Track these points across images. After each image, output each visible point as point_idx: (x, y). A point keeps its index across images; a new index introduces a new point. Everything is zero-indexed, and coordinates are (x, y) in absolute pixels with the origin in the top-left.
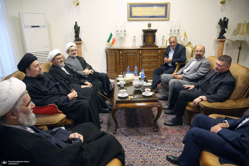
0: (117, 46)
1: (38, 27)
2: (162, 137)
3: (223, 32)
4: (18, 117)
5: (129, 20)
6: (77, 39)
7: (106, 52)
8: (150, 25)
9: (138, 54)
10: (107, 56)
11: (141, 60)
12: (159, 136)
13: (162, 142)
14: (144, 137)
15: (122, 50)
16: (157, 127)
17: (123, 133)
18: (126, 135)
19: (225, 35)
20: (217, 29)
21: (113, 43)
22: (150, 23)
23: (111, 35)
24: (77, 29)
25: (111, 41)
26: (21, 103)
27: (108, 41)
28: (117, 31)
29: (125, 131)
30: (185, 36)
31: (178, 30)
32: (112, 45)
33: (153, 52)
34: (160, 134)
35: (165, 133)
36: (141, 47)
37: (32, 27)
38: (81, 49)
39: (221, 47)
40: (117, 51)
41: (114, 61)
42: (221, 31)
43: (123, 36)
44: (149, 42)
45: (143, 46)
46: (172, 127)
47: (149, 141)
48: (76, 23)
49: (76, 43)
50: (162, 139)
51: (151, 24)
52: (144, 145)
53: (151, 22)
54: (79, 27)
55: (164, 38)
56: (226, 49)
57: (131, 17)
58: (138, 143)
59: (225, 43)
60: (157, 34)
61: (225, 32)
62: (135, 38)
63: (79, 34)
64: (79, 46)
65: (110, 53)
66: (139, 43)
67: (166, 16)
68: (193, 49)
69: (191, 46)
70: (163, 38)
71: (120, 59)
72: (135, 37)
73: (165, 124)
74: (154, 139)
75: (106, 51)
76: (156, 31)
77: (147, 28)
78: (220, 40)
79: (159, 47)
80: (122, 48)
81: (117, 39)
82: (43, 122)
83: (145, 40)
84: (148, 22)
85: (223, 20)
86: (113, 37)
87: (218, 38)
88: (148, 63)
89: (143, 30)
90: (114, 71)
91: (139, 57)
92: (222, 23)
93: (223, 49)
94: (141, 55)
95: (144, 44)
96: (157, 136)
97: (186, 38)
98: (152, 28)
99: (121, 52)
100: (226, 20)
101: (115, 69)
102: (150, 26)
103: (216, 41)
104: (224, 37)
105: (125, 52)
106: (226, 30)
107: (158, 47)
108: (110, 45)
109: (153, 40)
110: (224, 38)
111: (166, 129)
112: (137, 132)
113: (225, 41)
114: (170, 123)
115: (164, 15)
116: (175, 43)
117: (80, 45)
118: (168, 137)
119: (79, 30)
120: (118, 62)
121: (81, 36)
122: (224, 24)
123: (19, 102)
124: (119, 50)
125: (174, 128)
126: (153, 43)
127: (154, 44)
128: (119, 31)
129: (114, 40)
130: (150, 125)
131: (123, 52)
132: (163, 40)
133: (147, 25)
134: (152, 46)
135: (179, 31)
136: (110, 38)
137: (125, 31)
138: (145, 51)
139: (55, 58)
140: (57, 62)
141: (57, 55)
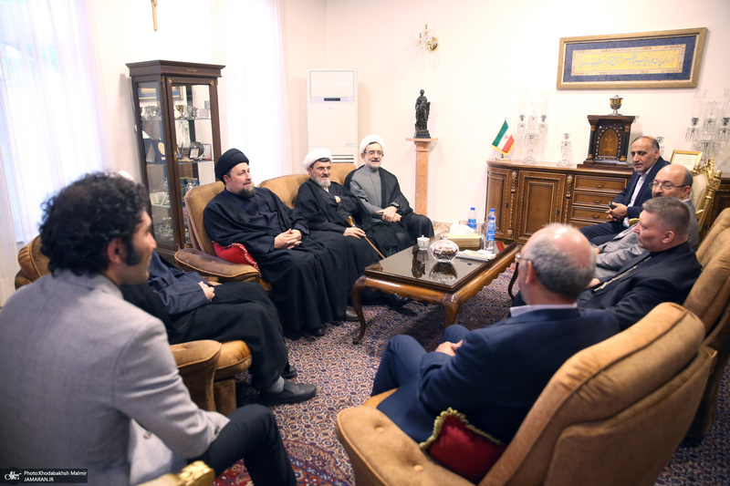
0: (517, 157)
1: (338, 100)
5: (560, 88)
6: (421, 130)
8: (616, 104)
9: (562, 186)
11: (570, 204)
15: (518, 169)
21: (506, 149)
22: (620, 96)
23: (505, 127)
24: (422, 109)
25: (503, 142)
27: (496, 143)
28: (522, 118)
32: (504, 153)
33: (609, 184)
36: (579, 166)
37: (326, 99)
38: (427, 158)
40: (507, 172)
43: (536, 131)
45: (586, 164)
48: (422, 93)
49: (416, 143)
51: (620, 99)
53: (621, 94)
57: (569, 78)
60: (634, 128)
62: (568, 140)
63: (426, 120)
64: (422, 149)
65: (494, 174)
66: (577, 154)
67: (685, 74)
71: (511, 192)
72: (567, 137)
76: (630, 120)
77: (606, 111)
81: (518, 138)
84: (613, 94)
86: (508, 133)
88: (590, 213)
89: (590, 116)
91: (565, 193)
94: (569, 187)
95: (590, 156)
98: (624, 111)
99: (514, 173)
101: (498, 219)
102: (618, 107)
108: (498, 154)
109: (621, 149)
115: (680, 71)
116: (646, 155)
117: (425, 147)
120: (506, 200)
126: (620, 157)
127: (623, 159)
128: (526, 119)
129: (511, 141)
131: (522, 176)
133: (609, 102)
136: (500, 136)
137: (544, 118)
138: (583, 179)
139: (314, 165)
140: (316, 173)
141: (320, 160)
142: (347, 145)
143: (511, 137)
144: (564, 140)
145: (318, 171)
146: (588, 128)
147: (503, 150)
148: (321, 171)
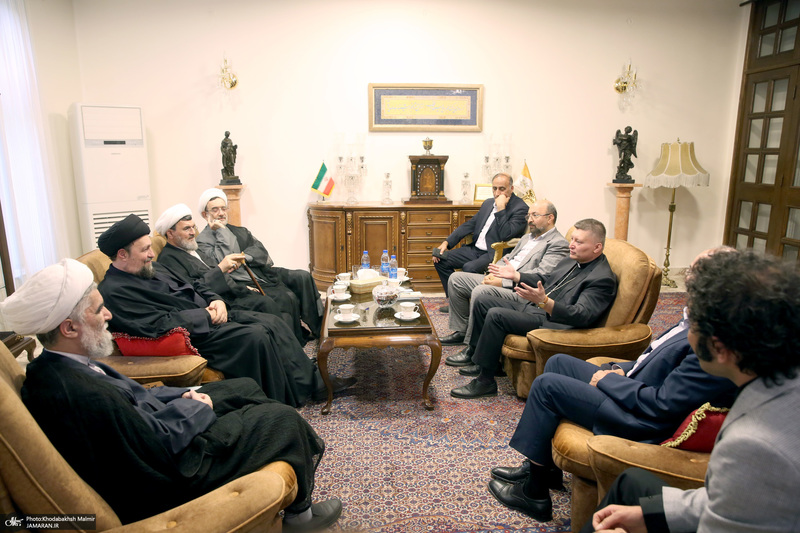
0: (338, 199)
1: (123, 143)
2: (442, 420)
3: (625, 165)
4: (80, 333)
5: (372, 130)
6: (229, 177)
7: (310, 216)
8: (428, 145)
9: (396, 222)
10: (311, 225)
11: (406, 239)
12: (435, 419)
13: (442, 429)
14: (398, 421)
15: (351, 210)
16: (433, 400)
17: (345, 413)
18: (353, 417)
19: (631, 172)
20: (611, 156)
21: (327, 192)
22: (431, 139)
23: (323, 170)
24: (229, 153)
25: (323, 185)
26: (86, 305)
27: (315, 186)
28: (341, 159)
29: (351, 408)
30: (525, 175)
31: (507, 158)
32: (325, 196)
33: (437, 217)
34: (440, 416)
35: (452, 413)
36: (406, 203)
37: (106, 143)
38: (238, 206)
39: (624, 205)
40: (339, 214)
41: (330, 240)
42: (622, 162)
43: (355, 172)
44: (427, 189)
45: (411, 201)
46: (470, 401)
47: (410, 428)
48: (227, 135)
49: (225, 190)
50: (443, 425)
51: (432, 141)
52: (396, 437)
53: (431, 136)
54: (236, 146)
55: (468, 179)
56: (640, 211)
57: (379, 121)
58: (382, 433)
59: (635, 193)
60: (447, 167)
61: (631, 165)
62: (389, 179)
63: (233, 165)
64: (233, 197)
65: (319, 218)
66: (399, 193)
67: (473, 121)
70: (464, 179)
71: (346, 234)
72: (388, 176)
73: (454, 394)
74: (421, 424)
75: (308, 212)
76: (444, 159)
77: (421, 152)
78: (618, 185)
79: (455, 204)
80: (352, 204)
81: (338, 180)
83: (415, 186)
84: (425, 136)
85: (623, 132)
86: (327, 175)
87: (614, 181)
88: (424, 246)
89: (410, 157)
90: (330, 269)
91: (400, 229)
92: (622, 140)
93: (628, 209)
94: (403, 223)
95: (414, 193)
96: (429, 418)
97: (528, 180)
98: (436, 152)
99: (349, 215)
100: (631, 134)
101: (332, 263)
102: (430, 147)
103: (611, 189)
104: (630, 178)
105: (361, 215)
106: (632, 158)
107: (451, 202)
108: (319, 196)
109: (438, 185)
110: (630, 180)
111: (454, 404)
112: (382, 411)
113: (632, 188)
114: (467, 392)
115: (469, 118)
116: (505, 190)
117: (237, 195)
118: (456, 421)
119: (235, 153)
120: (341, 242)
121: (239, 170)
122: (627, 143)
123: (81, 303)
124: (345, 210)
125: (475, 403)
126: (438, 192)
127: (441, 194)
128: (345, 160)
129: (331, 184)
130: (415, 397)
131: (356, 217)
132: (465, 184)
133: (422, 144)
134: (434, 200)
136: (319, 178)
137: (362, 158)
138: (414, 215)
139: (177, 226)
140: (181, 235)
141: (184, 219)
142: (139, 198)
143: (331, 180)
144: (385, 179)
145: (184, 232)
146: (408, 165)
147: (324, 193)
148: (187, 232)
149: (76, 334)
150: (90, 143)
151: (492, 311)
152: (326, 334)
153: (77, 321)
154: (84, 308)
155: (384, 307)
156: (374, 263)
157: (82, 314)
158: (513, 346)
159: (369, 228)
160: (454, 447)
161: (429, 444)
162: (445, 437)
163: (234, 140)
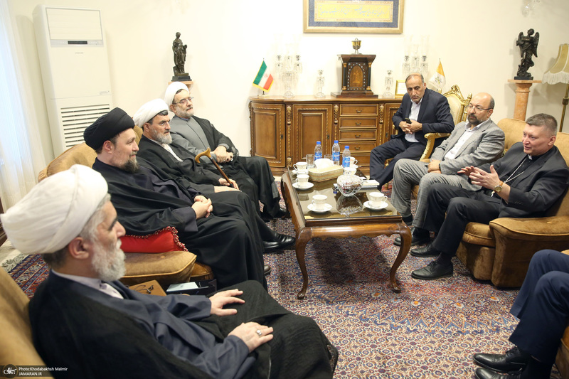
0: (276, 93)
1: (85, 43)
2: (412, 303)
3: (526, 64)
4: (91, 253)
5: (306, 32)
6: (180, 73)
7: (251, 109)
8: (357, 45)
9: (330, 114)
10: (253, 116)
11: (338, 129)
12: (406, 302)
13: (415, 313)
14: (371, 306)
15: (291, 103)
16: (399, 284)
17: (319, 297)
18: (328, 302)
19: (531, 70)
20: (512, 56)
21: (267, 87)
22: (359, 39)
23: (264, 67)
24: (180, 52)
25: (264, 81)
26: (98, 221)
27: (257, 82)
28: (279, 57)
29: (324, 292)
30: (439, 72)
31: (424, 58)
32: (265, 90)
33: (366, 109)
34: (407, 298)
35: (418, 295)
36: (338, 96)
37: (70, 43)
39: (523, 99)
40: (280, 107)
41: (271, 130)
42: (524, 61)
43: (291, 70)
44: (356, 84)
45: (342, 95)
46: (431, 282)
47: (385, 313)
48: (178, 35)
50: (414, 309)
51: (360, 41)
52: (375, 322)
53: (360, 37)
54: (186, 46)
55: (391, 76)
56: (534, 103)
57: (313, 25)
58: (361, 317)
59: (532, 88)
60: (374, 66)
61: (532, 64)
62: (322, 76)
63: (183, 63)
65: (260, 110)
66: (330, 88)
67: (395, 24)
68: (463, 103)
69: (460, 94)
70: (387, 76)
71: (286, 125)
72: (321, 73)
73: (414, 276)
74: (394, 307)
75: (250, 104)
76: (371, 58)
77: (350, 51)
78: (520, 81)
79: (380, 98)
80: (288, 99)
81: (276, 76)
82: (146, 271)
83: (345, 81)
85: (526, 34)
86: (267, 72)
87: (515, 78)
88: (353, 134)
89: (342, 55)
90: (271, 155)
91: (333, 120)
92: (525, 41)
93: (527, 102)
94: (336, 115)
95: (345, 88)
96: (399, 301)
97: (441, 77)
98: (364, 51)
99: (289, 108)
100: (533, 36)
101: (273, 150)
102: (359, 47)
103: (510, 85)
104: (529, 75)
105: (299, 107)
106: (533, 57)
107: (377, 96)
108: (259, 91)
109: (366, 81)
110: (529, 77)
111: (417, 286)
112: (353, 294)
113: (531, 84)
115: (391, 21)
118: (425, 302)
119: (185, 52)
120: (281, 131)
122: (528, 45)
123: (93, 218)
124: (285, 104)
125: (437, 284)
126: (366, 87)
127: (368, 89)
128: (282, 58)
129: (270, 80)
130: (379, 278)
131: (295, 109)
132: (388, 80)
133: (352, 44)
134: (364, 95)
135: (427, 59)
136: (260, 75)
137: (298, 57)
138: (346, 107)
139: (155, 120)
140: (157, 129)
141: (161, 113)
142: (102, 93)
143: (270, 76)
144: (319, 76)
145: (160, 127)
146: (340, 63)
147: (264, 88)
148: (163, 127)
149: (86, 255)
150: (55, 43)
151: (456, 201)
152: (301, 224)
153: (88, 240)
154: (97, 224)
155: (348, 195)
156: (326, 153)
157: (94, 231)
158: (475, 233)
159: (306, 119)
160: (433, 332)
161: (408, 329)
162: (421, 322)
163: (184, 40)
